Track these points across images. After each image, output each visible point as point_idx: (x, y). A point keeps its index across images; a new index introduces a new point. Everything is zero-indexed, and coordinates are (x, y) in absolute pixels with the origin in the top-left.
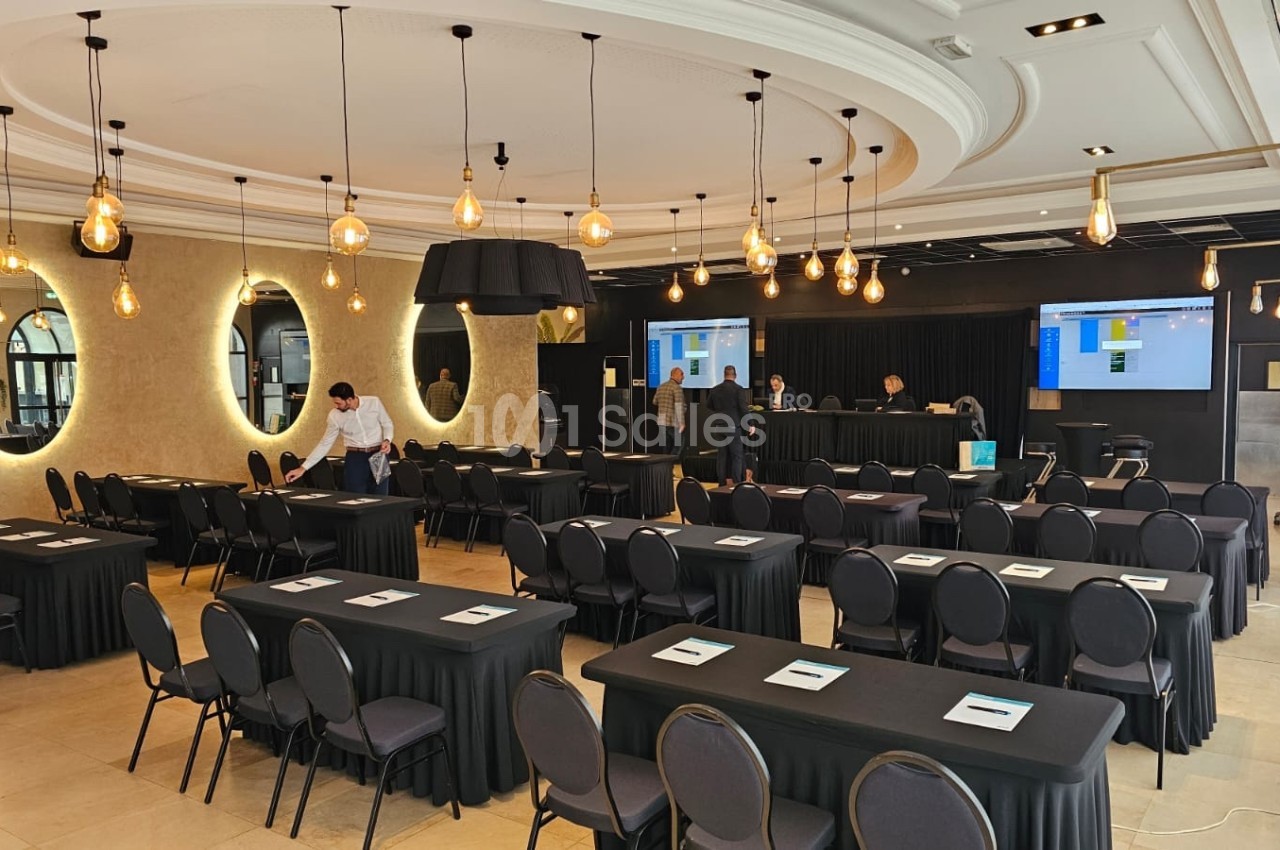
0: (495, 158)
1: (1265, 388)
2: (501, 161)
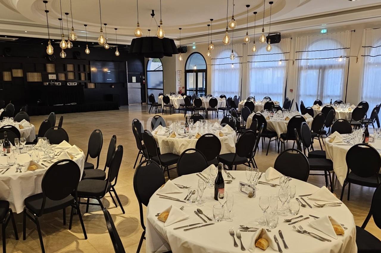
0: (151, 14)
1: (132, 82)
2: (153, 15)
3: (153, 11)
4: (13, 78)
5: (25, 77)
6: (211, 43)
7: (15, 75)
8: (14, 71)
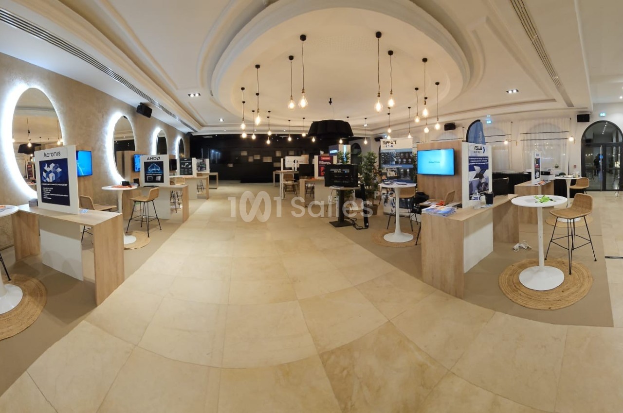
2: (330, 102)
3: (331, 99)
4: (254, 160)
5: (261, 159)
6: (409, 132)
7: (255, 158)
8: (255, 156)
